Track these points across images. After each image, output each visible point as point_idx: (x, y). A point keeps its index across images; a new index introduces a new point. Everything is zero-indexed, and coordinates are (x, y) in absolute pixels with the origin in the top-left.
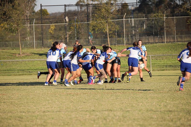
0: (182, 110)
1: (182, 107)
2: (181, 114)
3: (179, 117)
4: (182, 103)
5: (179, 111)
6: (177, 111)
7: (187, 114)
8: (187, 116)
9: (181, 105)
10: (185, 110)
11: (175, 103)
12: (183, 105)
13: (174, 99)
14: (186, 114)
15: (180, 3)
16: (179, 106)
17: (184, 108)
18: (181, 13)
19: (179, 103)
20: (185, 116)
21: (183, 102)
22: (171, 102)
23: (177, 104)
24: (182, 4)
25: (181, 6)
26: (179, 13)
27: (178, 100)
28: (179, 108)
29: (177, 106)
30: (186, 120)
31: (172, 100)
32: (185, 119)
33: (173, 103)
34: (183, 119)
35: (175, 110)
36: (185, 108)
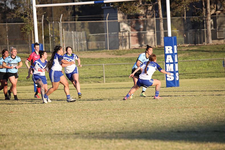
0: (17, 133)
1: (17, 130)
2: (16, 138)
3: (13, 141)
4: (17, 125)
5: (14, 135)
6: (11, 135)
7: (23, 137)
8: (23, 140)
9: (16, 128)
10: (21, 133)
11: (9, 125)
12: (18, 127)
13: (8, 121)
14: (21, 138)
15: (12, 7)
16: (13, 128)
17: (19, 131)
18: (14, 18)
19: (14, 125)
20: (20, 141)
21: (18, 123)
22: (5, 125)
23: (11, 126)
24: (15, 8)
25: (13, 11)
26: (11, 19)
27: (12, 122)
28: (13, 131)
29: (11, 128)
30: (21, 145)
31: (5, 122)
32: (20, 143)
33: (7, 125)
34: (19, 144)
35: (9, 134)
36: (21, 130)
